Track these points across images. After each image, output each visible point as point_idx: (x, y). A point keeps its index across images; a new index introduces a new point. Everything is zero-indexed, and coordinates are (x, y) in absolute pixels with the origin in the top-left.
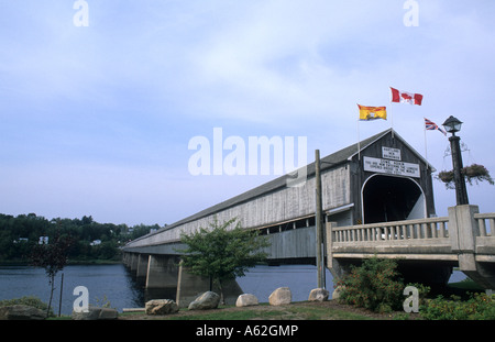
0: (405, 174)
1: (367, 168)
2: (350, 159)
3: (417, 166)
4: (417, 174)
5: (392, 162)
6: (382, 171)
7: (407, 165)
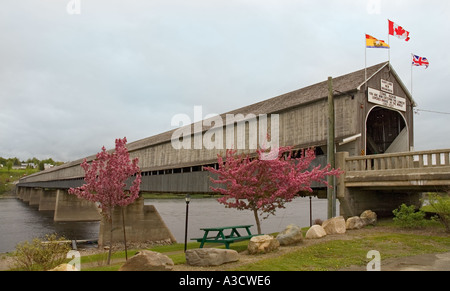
0: (396, 107)
1: (370, 99)
2: (359, 88)
3: (404, 100)
4: (404, 108)
5: (387, 95)
6: (381, 103)
7: (398, 99)
